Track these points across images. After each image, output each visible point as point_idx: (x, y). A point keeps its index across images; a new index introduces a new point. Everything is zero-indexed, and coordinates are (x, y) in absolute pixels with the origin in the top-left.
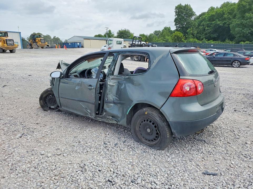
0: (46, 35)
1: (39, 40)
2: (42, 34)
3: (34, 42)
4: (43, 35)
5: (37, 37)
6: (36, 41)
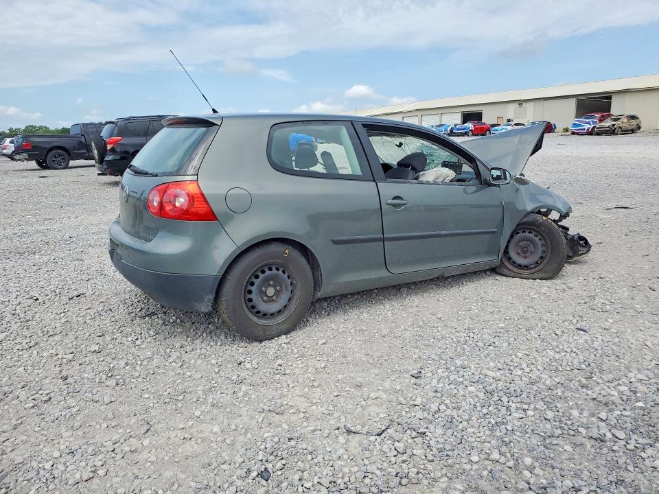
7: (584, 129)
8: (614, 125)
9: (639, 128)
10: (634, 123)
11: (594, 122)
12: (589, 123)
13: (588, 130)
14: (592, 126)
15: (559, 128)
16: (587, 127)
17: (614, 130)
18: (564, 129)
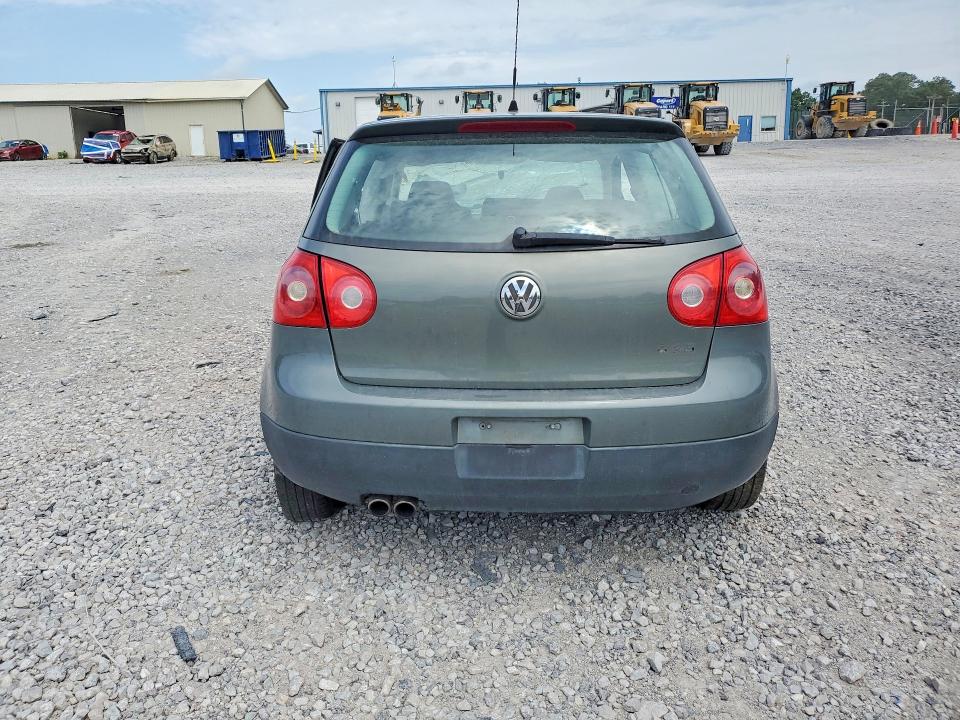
0: (930, 80)
1: (842, 104)
2: (913, 77)
3: (823, 113)
4: (918, 82)
5: (839, 93)
6: (833, 108)
7: (103, 155)
8: (146, 150)
9: (175, 154)
10: (168, 146)
11: (115, 145)
12: (108, 146)
13: (108, 156)
14: (114, 150)
15: (53, 152)
16: (106, 151)
17: (148, 157)
18: (60, 154)
